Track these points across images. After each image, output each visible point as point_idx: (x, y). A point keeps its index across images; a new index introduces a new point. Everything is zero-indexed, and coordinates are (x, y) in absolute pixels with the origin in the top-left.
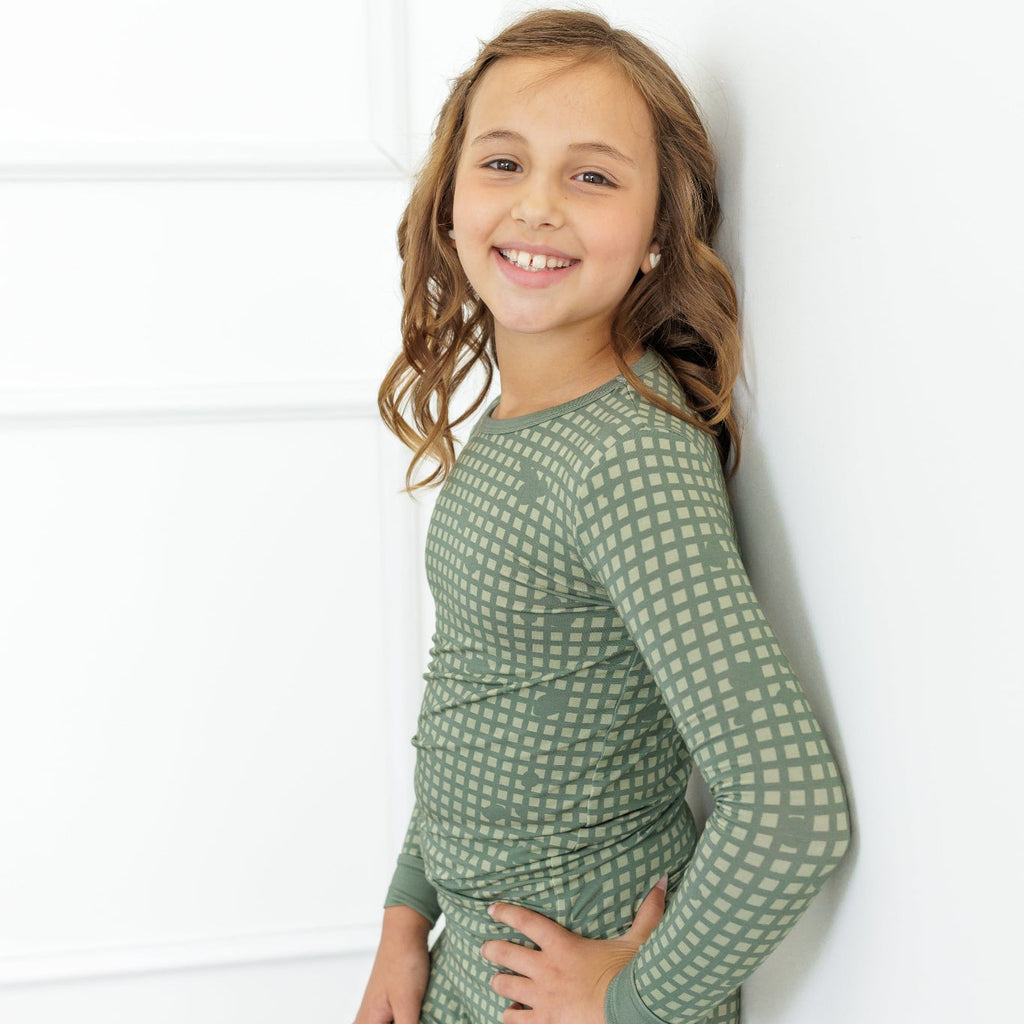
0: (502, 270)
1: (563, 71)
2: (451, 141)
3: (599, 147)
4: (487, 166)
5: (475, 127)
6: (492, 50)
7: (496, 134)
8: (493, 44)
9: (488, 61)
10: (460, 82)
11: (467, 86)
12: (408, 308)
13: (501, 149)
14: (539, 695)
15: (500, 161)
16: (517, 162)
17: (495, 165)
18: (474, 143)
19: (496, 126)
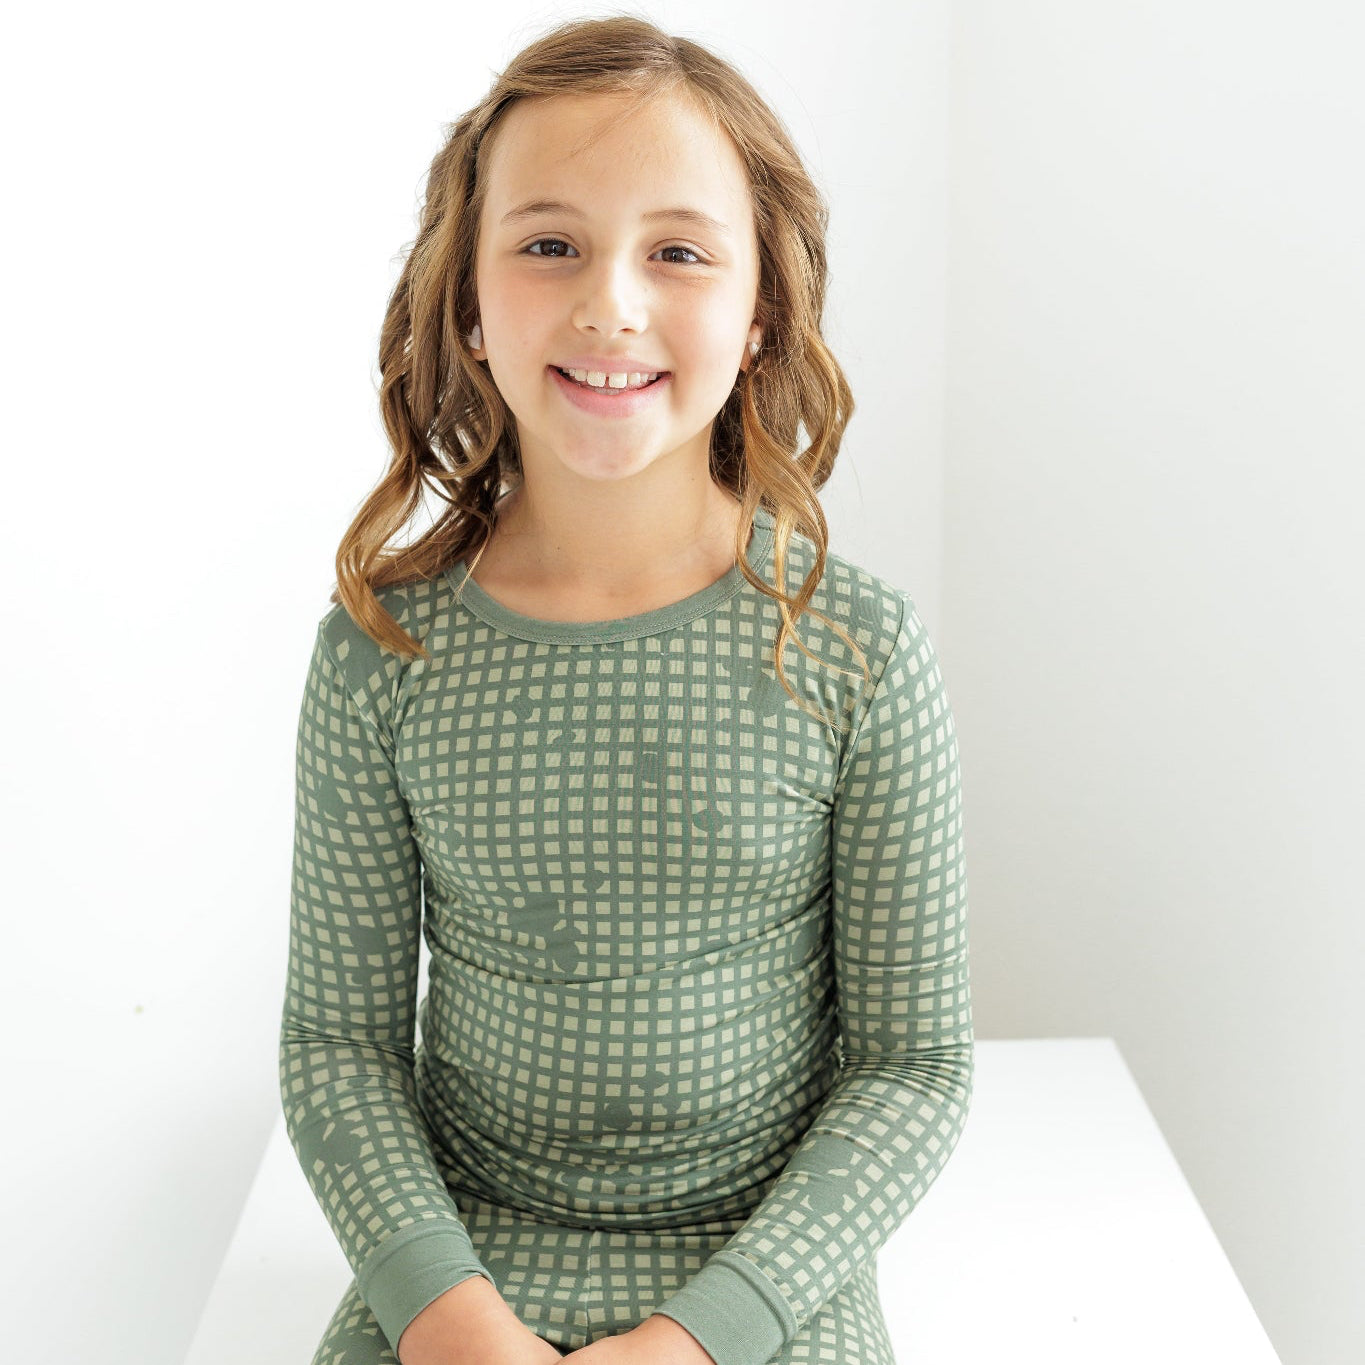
0: (568, 397)
3: (683, 213)
4: (527, 250)
6: (513, 86)
9: (506, 102)
13: (543, 225)
15: (543, 243)
16: (567, 241)
17: (537, 249)
18: (502, 222)
19: (537, 195)
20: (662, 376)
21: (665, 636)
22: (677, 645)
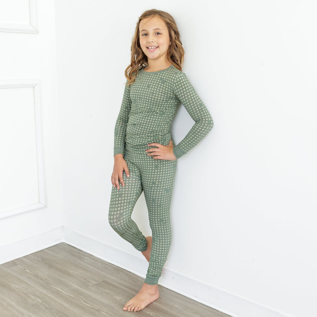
0: (148, 50)
1: (150, 19)
2: (137, 33)
3: (157, 29)
4: (143, 35)
5: (140, 30)
7: (143, 30)
8: (140, 17)
9: (140, 20)
10: (137, 23)
11: (138, 24)
12: (132, 58)
13: (144, 32)
14: (161, 113)
15: (145, 34)
16: (147, 34)
18: (141, 32)
19: (143, 29)
20: (158, 47)
21: (155, 74)
22: (156, 75)
